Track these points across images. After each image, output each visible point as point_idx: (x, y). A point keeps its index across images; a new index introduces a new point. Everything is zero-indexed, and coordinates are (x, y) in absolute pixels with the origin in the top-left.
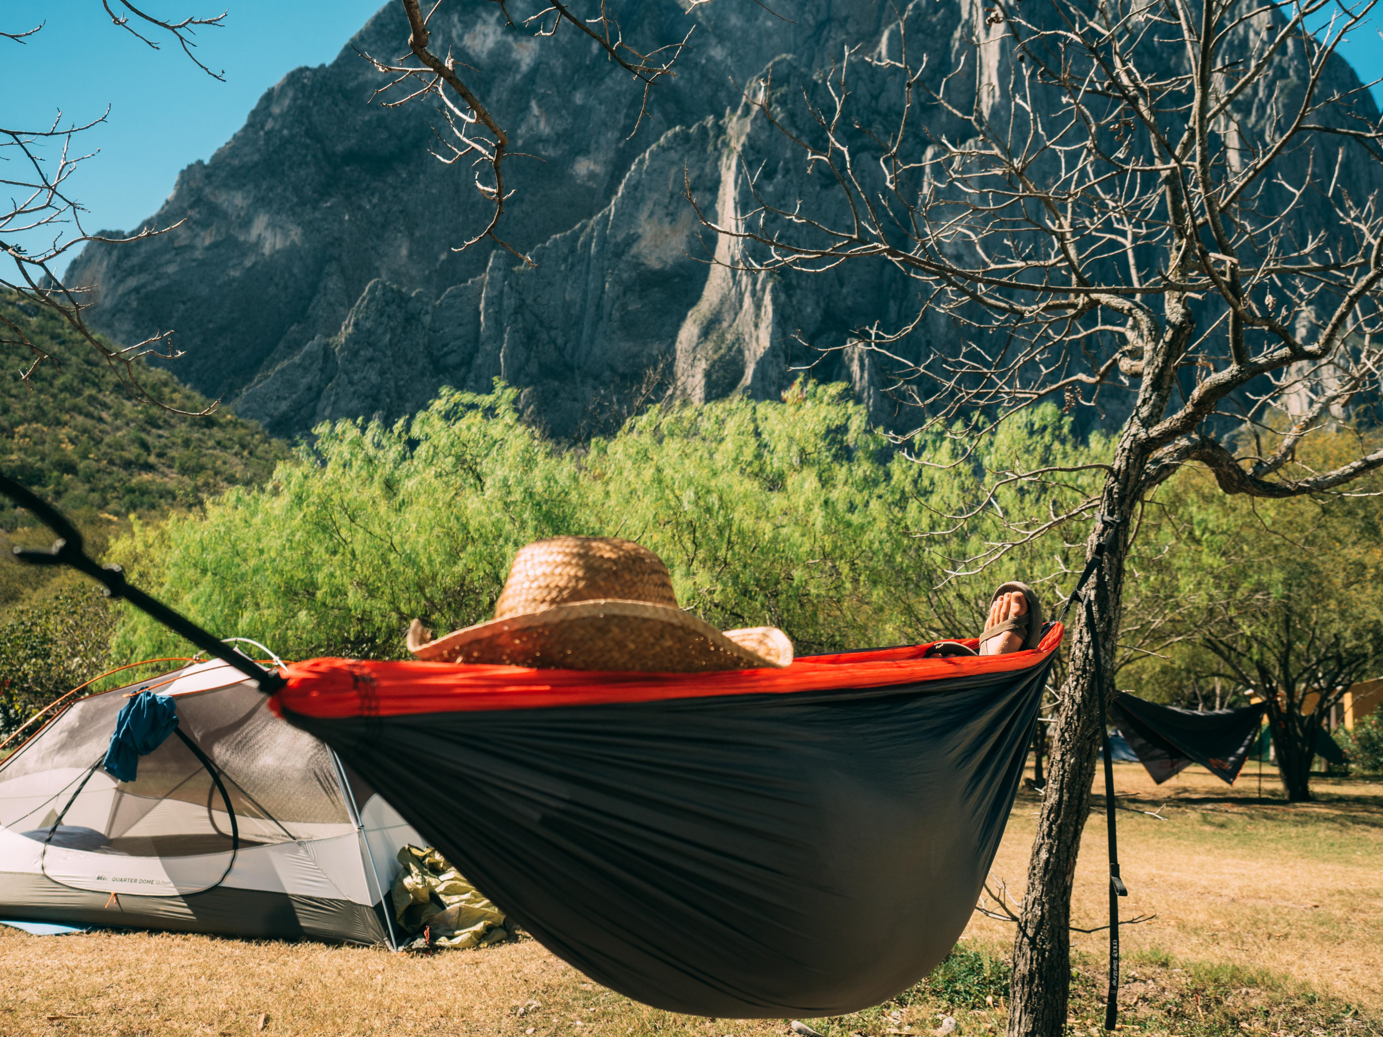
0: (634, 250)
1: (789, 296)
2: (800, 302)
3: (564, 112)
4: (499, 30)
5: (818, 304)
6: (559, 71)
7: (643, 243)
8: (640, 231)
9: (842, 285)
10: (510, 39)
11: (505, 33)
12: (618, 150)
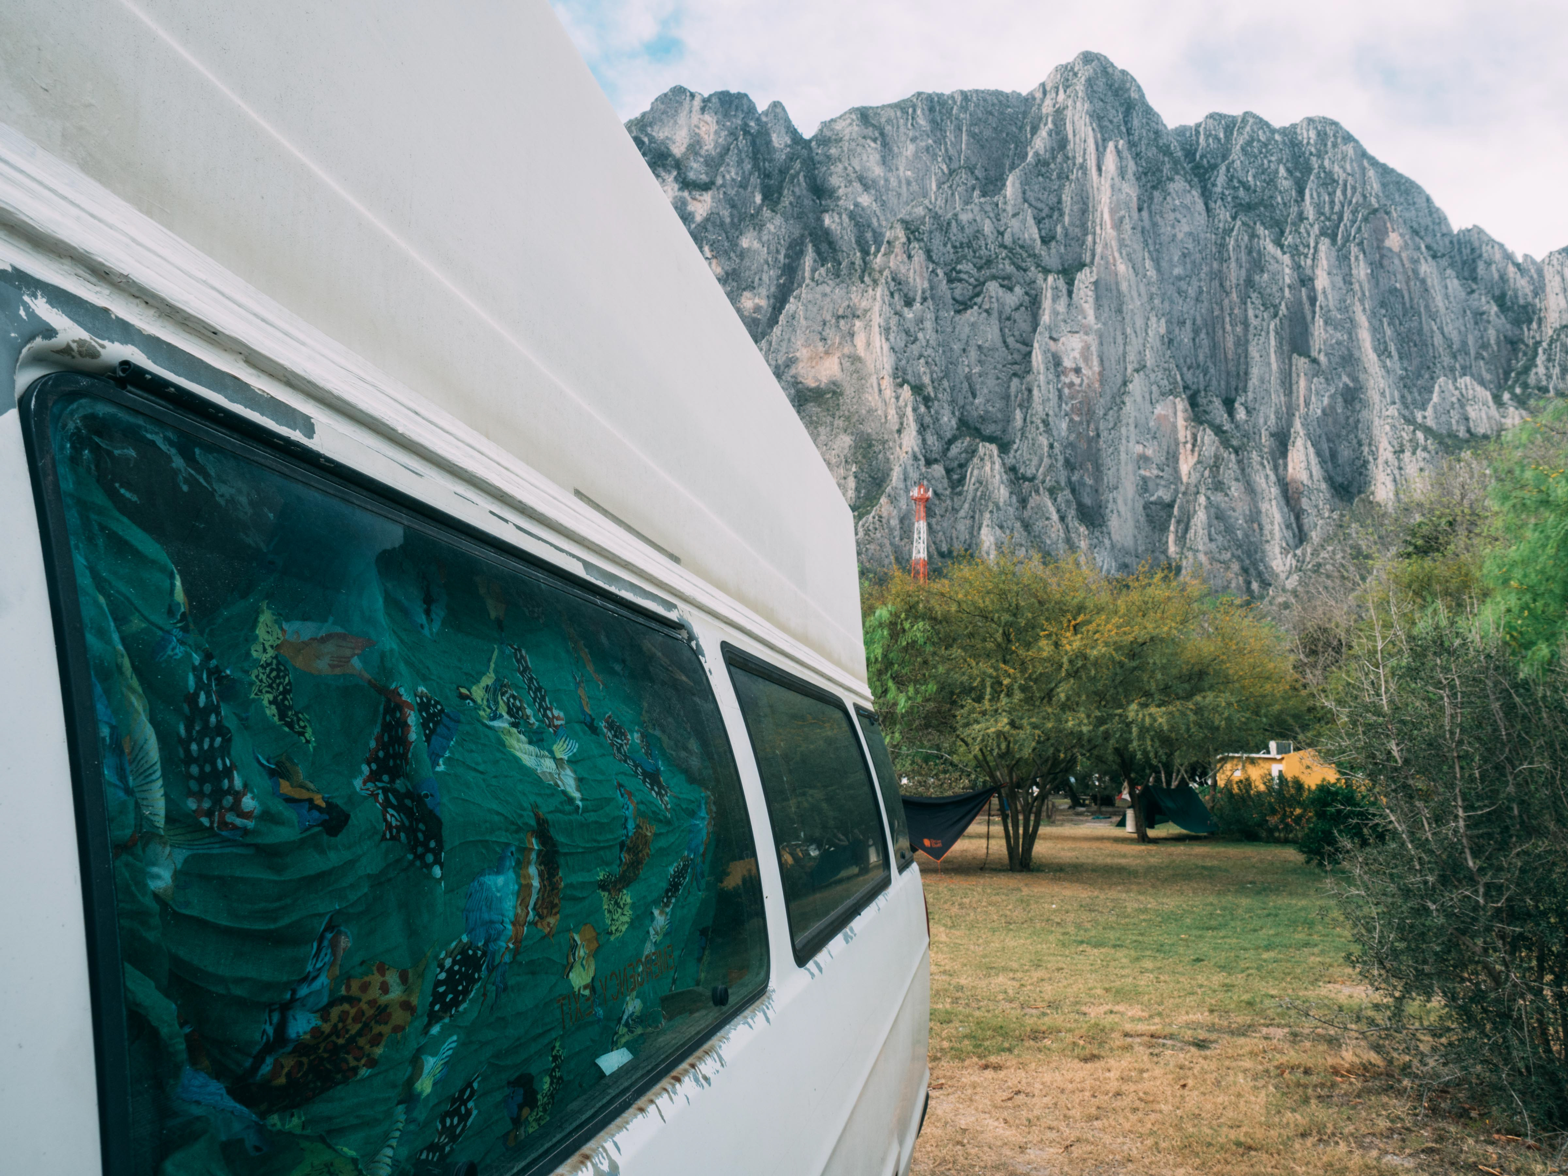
0: (793, 371)
1: (928, 408)
2: (937, 412)
3: (732, 255)
4: (676, 186)
5: (953, 413)
6: (728, 220)
7: (801, 365)
8: (798, 354)
9: (974, 396)
10: (686, 194)
11: (680, 189)
12: (779, 286)
